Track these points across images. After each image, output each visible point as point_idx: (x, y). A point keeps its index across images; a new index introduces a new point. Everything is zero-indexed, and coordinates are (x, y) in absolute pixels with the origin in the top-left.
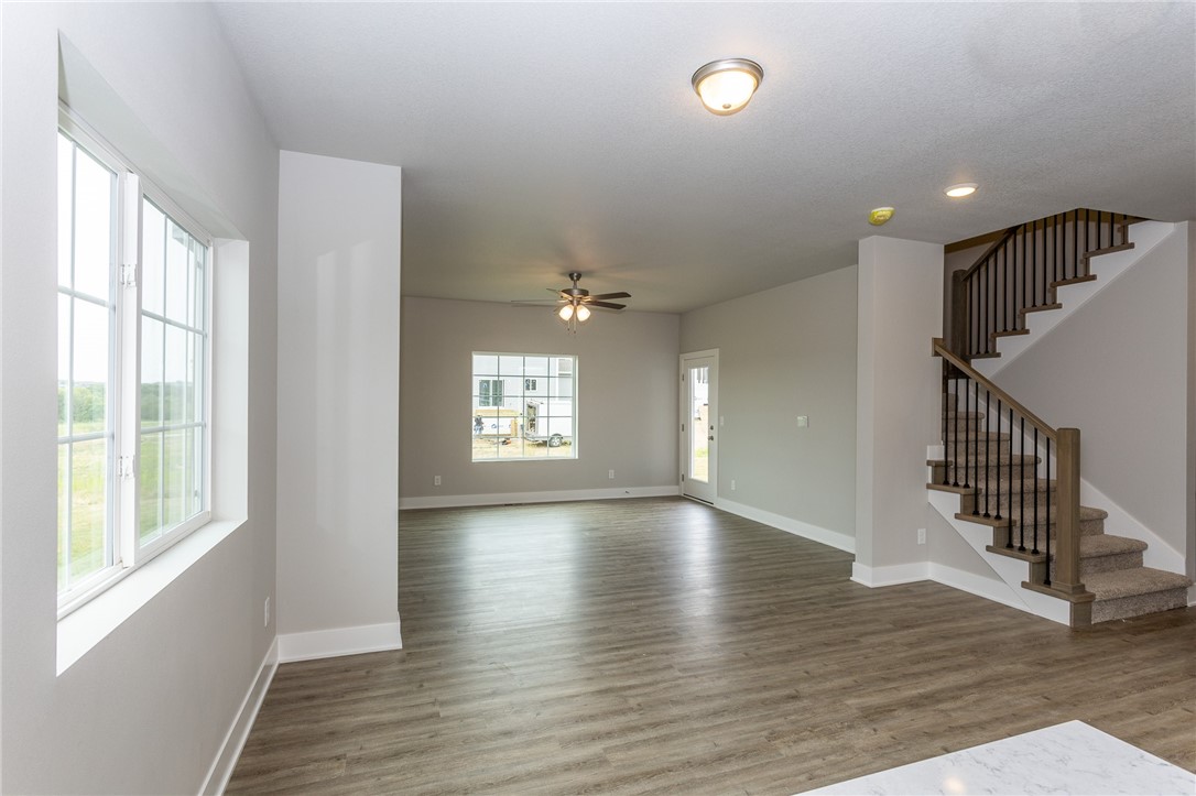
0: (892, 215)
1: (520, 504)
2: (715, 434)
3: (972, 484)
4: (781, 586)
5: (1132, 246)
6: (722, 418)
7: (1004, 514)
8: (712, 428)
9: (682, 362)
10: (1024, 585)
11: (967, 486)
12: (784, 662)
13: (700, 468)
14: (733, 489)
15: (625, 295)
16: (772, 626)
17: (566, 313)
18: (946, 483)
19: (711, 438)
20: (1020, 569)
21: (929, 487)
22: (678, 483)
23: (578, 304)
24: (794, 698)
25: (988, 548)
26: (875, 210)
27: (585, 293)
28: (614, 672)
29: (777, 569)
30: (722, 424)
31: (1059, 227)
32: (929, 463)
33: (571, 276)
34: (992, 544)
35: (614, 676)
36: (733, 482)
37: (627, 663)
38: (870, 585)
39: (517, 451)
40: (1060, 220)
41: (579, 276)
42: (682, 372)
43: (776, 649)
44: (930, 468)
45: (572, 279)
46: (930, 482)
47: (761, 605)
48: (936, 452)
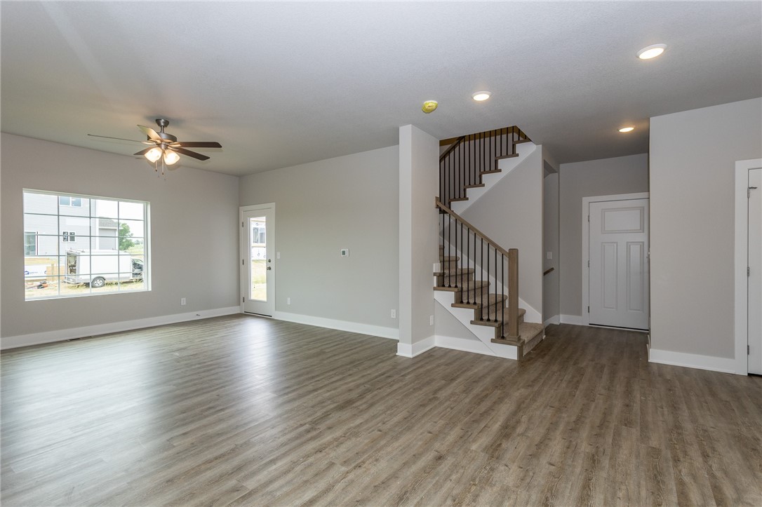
0: (436, 107)
1: (90, 337)
2: (272, 265)
3: (459, 285)
4: (360, 368)
5: (517, 155)
6: (279, 254)
7: (478, 301)
8: (270, 261)
9: (242, 213)
10: (492, 341)
11: (456, 287)
12: (409, 429)
13: (259, 291)
14: (289, 303)
15: (216, 145)
16: (378, 401)
17: (153, 155)
18: (444, 286)
19: (269, 269)
20: (490, 332)
21: (435, 289)
22: (239, 304)
23: (166, 148)
24: (440, 458)
25: (472, 322)
26: (428, 102)
27: (173, 139)
28: (285, 489)
29: (349, 356)
30: (278, 258)
31: (482, 140)
32: (435, 274)
33: (158, 121)
34: (473, 320)
35: (287, 494)
36: (289, 299)
37: (290, 476)
38: (411, 356)
39: (52, 292)
40: (482, 135)
41: (167, 123)
42: (242, 220)
43: (396, 419)
44: (435, 277)
45: (159, 124)
46: (435, 285)
47: (358, 386)
48: (437, 268)
